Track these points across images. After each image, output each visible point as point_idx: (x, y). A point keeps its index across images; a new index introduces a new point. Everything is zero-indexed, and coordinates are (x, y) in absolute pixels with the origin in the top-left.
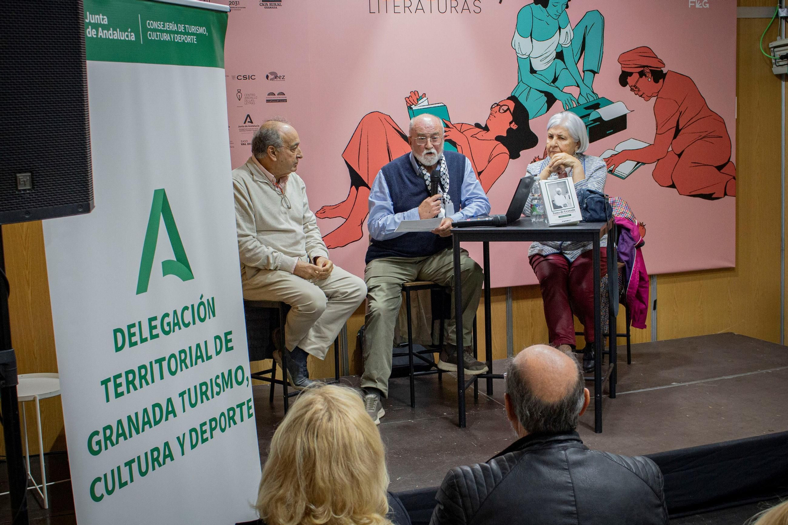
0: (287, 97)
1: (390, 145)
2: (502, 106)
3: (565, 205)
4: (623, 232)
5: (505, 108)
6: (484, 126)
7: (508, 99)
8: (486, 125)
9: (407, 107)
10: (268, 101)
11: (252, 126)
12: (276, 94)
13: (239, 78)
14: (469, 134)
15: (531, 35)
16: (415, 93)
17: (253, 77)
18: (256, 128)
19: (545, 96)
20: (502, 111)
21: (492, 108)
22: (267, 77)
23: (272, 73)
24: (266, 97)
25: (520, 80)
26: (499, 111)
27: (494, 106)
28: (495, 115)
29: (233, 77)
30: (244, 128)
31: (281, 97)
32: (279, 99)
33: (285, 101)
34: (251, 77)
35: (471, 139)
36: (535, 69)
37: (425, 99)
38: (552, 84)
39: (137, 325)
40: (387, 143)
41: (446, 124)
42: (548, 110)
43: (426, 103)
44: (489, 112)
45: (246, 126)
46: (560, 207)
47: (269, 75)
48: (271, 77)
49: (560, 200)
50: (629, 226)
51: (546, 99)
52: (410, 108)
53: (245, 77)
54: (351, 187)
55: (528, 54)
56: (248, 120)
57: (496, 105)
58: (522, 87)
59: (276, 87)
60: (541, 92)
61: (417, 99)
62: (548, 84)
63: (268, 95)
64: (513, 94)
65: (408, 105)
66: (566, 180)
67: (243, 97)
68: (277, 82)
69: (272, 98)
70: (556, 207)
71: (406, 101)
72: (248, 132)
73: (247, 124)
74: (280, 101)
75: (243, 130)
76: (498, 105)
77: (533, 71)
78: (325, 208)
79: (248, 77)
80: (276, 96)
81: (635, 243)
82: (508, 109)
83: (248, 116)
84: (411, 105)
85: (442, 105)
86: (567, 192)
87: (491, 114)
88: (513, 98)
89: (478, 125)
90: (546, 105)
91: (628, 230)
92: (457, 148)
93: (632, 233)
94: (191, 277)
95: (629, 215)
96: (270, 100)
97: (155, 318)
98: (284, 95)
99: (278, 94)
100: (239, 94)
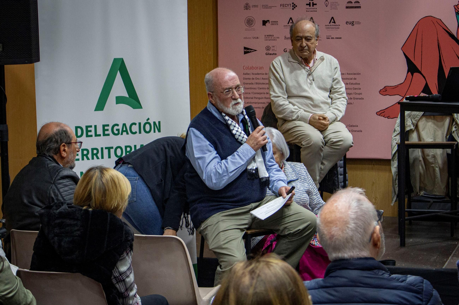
0: (361, 4)
1: (440, 42)
9: (455, 13)
10: (347, 7)
11: (335, 25)
12: (353, 2)
18: (338, 26)
24: (346, 4)
30: (329, 27)
32: (356, 6)
33: (360, 7)
39: (93, 127)
40: (438, 40)
45: (331, 25)
54: (408, 73)
56: (332, 21)
63: (347, 3)
65: (457, 11)
67: (329, 4)
69: (350, 5)
71: (455, 8)
72: (332, 29)
73: (332, 24)
74: (356, 7)
75: (328, 28)
78: (387, 88)
80: (353, 4)
83: (332, 18)
94: (141, 107)
96: (349, 7)
97: (108, 125)
98: (359, 3)
99: (355, 3)
100: (327, 2)
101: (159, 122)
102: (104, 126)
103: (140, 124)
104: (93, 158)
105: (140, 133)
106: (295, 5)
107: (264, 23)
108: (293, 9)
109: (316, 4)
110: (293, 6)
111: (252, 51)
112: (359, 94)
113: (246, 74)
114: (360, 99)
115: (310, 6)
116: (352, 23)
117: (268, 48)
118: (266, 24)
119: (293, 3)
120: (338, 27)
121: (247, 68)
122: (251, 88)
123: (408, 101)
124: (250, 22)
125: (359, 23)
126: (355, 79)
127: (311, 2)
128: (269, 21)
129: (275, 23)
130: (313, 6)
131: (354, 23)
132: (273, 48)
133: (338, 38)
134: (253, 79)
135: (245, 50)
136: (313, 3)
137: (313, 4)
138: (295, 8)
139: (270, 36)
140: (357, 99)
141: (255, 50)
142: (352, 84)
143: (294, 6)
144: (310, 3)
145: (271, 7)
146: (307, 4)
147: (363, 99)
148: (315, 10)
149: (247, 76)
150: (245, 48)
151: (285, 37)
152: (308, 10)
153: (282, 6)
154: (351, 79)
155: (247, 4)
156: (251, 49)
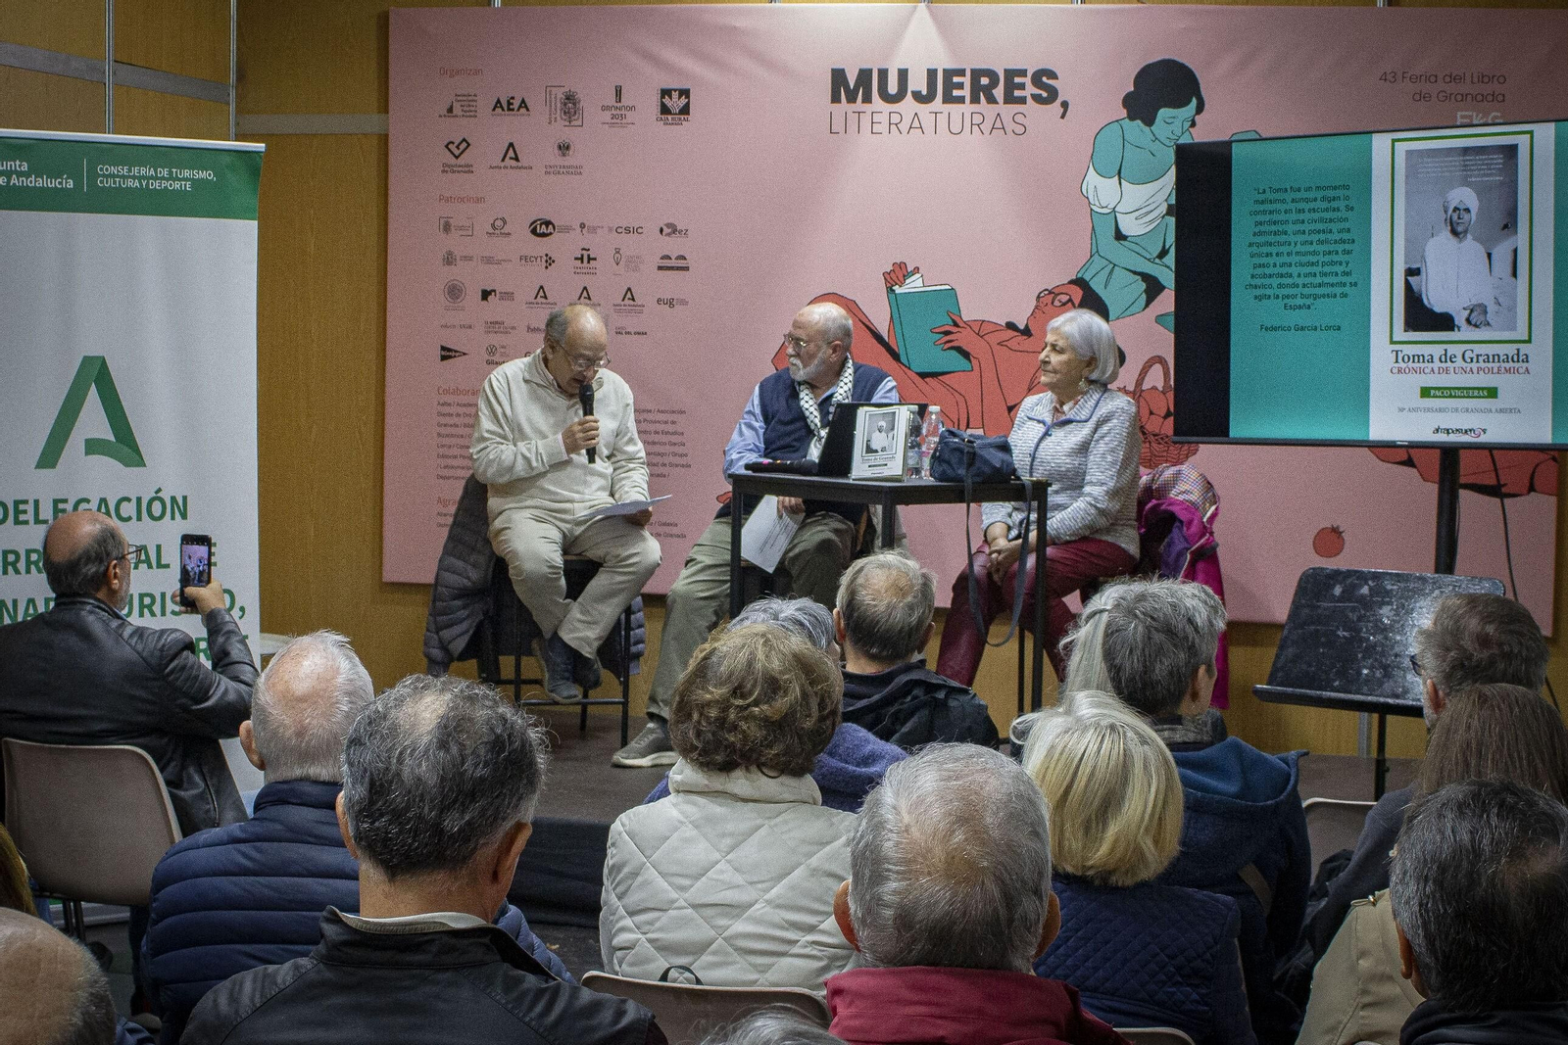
0: (690, 262)
2: (1059, 294)
3: (884, 449)
4: (1177, 524)
5: (1065, 298)
6: (1022, 327)
7: (1071, 282)
8: (1027, 326)
9: (885, 288)
10: (660, 268)
11: (633, 306)
12: (673, 258)
13: (619, 230)
14: (993, 339)
15: (1119, 173)
16: (902, 266)
17: (640, 230)
19: (1142, 280)
20: (1057, 303)
21: (1038, 297)
22: (661, 231)
23: (669, 225)
24: (657, 261)
25: (1094, 251)
26: (1052, 303)
27: (1042, 295)
28: (1045, 309)
29: (610, 229)
30: (621, 308)
31: (681, 263)
32: (679, 265)
33: (686, 269)
34: (637, 231)
35: (996, 348)
36: (1125, 231)
37: (918, 275)
38: (1157, 260)
39: (31, 503)
41: (954, 321)
42: (1147, 305)
43: (919, 283)
44: (1034, 303)
45: (625, 305)
46: (876, 451)
47: (665, 228)
48: (666, 230)
49: (878, 440)
50: (1183, 516)
51: (1144, 286)
52: (890, 290)
53: (628, 230)
55: (1112, 206)
56: (629, 295)
57: (1046, 292)
58: (1099, 263)
59: (673, 246)
60: (1135, 273)
61: (904, 276)
62: (1149, 260)
63: (662, 258)
64: (1080, 275)
65: (889, 285)
66: (897, 411)
67: (623, 260)
68: (675, 240)
69: (667, 263)
70: (869, 450)
71: (885, 279)
72: (627, 314)
73: (627, 302)
74: (678, 269)
75: (619, 311)
76: (1050, 292)
77: (1120, 236)
79: (631, 230)
80: (673, 261)
81: (1188, 546)
82: (1070, 300)
83: (629, 289)
84: (893, 286)
85: (947, 287)
86: (893, 429)
87: (1036, 307)
88: (1080, 282)
89: (1011, 326)
90: (1144, 296)
91: (1181, 522)
92: (970, 362)
93: (1185, 529)
94: (141, 463)
95: (1195, 497)
96: (664, 267)
97: (65, 501)
98: (685, 259)
99: (677, 258)
100: (617, 255)
101: (185, 498)
102: (56, 502)
103: (139, 499)
104: (28, 571)
105: (139, 519)
106: (550, 258)
107: (485, 295)
108: (547, 267)
109: (595, 259)
110: (547, 261)
111: (457, 354)
112: (681, 456)
113: (443, 405)
114: (683, 466)
115: (582, 262)
116: (671, 303)
117: (491, 350)
118: (490, 298)
119: (547, 255)
120: (639, 309)
121: (447, 392)
122: (452, 436)
123: (750, 473)
124: (454, 292)
125: (683, 302)
126: (673, 423)
127: (585, 253)
128: (494, 291)
129: (508, 296)
130: (589, 262)
131: (674, 303)
132: (502, 350)
133: (639, 333)
134: (458, 415)
135: (443, 353)
136: (589, 256)
137: (590, 259)
138: (550, 264)
139: (497, 323)
140: (677, 466)
141: (464, 354)
142: (667, 433)
143: (550, 261)
144: (582, 256)
145: (499, 263)
146: (576, 259)
147: (690, 466)
148: (591, 271)
149: (446, 410)
150: (443, 348)
151: (529, 328)
152: (579, 271)
153: (523, 261)
154: (666, 422)
155: (450, 253)
156: (456, 351)
